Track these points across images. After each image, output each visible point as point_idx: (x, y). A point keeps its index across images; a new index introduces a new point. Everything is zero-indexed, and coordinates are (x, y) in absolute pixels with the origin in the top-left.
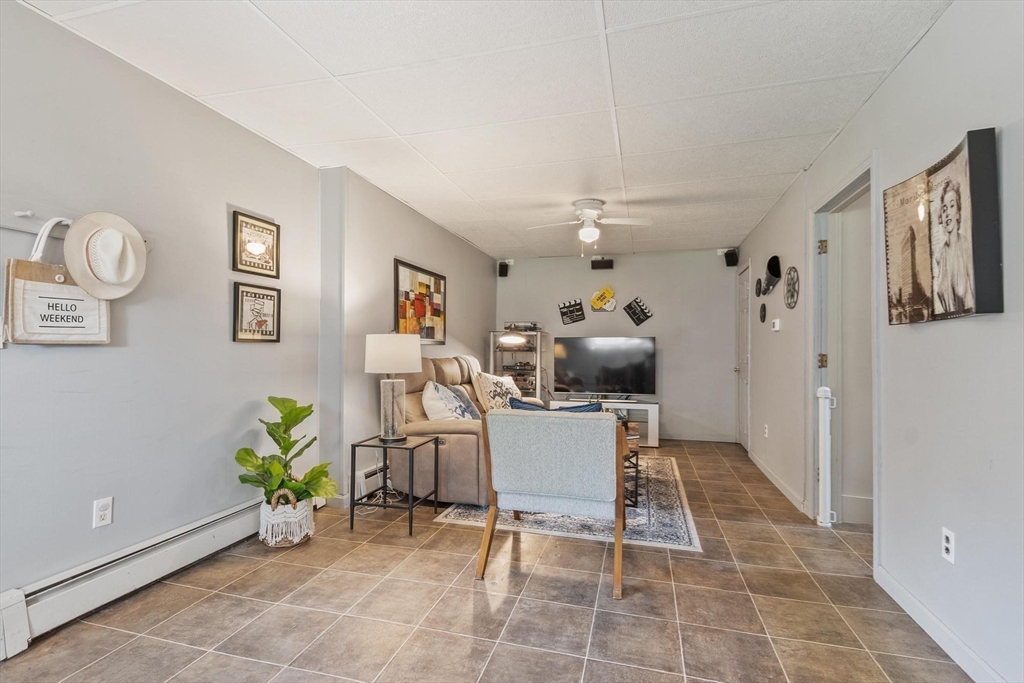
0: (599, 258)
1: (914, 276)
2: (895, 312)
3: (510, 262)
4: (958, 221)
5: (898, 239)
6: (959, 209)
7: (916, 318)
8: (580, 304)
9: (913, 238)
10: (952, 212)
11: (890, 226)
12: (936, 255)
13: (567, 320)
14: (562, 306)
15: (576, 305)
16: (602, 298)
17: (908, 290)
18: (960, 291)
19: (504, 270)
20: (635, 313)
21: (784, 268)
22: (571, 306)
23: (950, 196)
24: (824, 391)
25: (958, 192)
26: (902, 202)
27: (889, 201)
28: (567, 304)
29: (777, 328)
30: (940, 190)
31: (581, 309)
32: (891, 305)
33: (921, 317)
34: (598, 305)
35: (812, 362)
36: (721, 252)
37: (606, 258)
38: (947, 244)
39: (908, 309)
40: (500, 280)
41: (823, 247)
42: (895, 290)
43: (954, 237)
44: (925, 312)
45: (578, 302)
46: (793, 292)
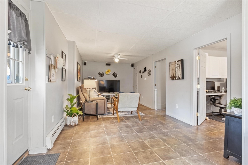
0: (107, 63)
1: (173, 74)
2: (171, 78)
3: (87, 62)
4: (179, 69)
5: (171, 69)
6: (179, 67)
7: (173, 79)
8: (103, 73)
9: (173, 69)
10: (178, 67)
11: (170, 67)
12: (176, 72)
13: (100, 76)
14: (99, 73)
15: (102, 73)
16: (108, 72)
17: (172, 76)
18: (179, 77)
19: (85, 64)
20: (115, 75)
21: (147, 70)
22: (101, 73)
23: (178, 65)
24: (156, 89)
25: (179, 65)
26: (172, 65)
27: (170, 64)
28: (100, 73)
29: (146, 79)
30: (177, 64)
31: (103, 74)
32: (170, 77)
33: (174, 79)
34: (107, 73)
35: (154, 85)
36: (131, 64)
37: (109, 63)
38: (178, 71)
39: (172, 78)
40: (84, 66)
41: (155, 67)
42: (171, 76)
43: (179, 70)
44: (175, 79)
45: (103, 72)
46: (149, 73)
